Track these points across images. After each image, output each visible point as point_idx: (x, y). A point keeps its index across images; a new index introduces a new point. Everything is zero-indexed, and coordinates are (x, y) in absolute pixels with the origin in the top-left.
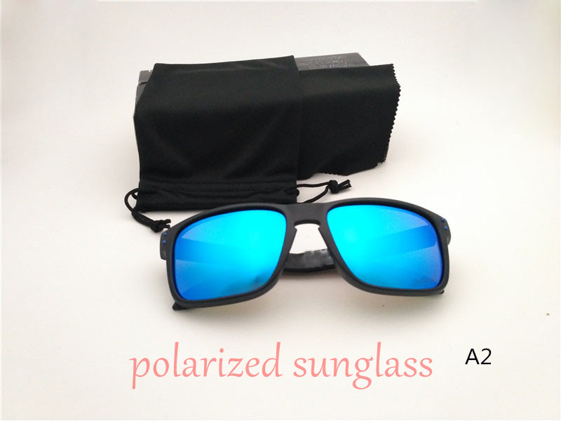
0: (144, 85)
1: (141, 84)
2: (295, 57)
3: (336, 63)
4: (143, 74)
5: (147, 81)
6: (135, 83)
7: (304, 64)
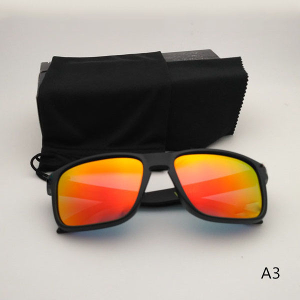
0: (45, 73)
1: (42, 72)
2: (162, 52)
3: (194, 57)
4: (43, 65)
5: (47, 70)
6: (37, 71)
7: (169, 58)
